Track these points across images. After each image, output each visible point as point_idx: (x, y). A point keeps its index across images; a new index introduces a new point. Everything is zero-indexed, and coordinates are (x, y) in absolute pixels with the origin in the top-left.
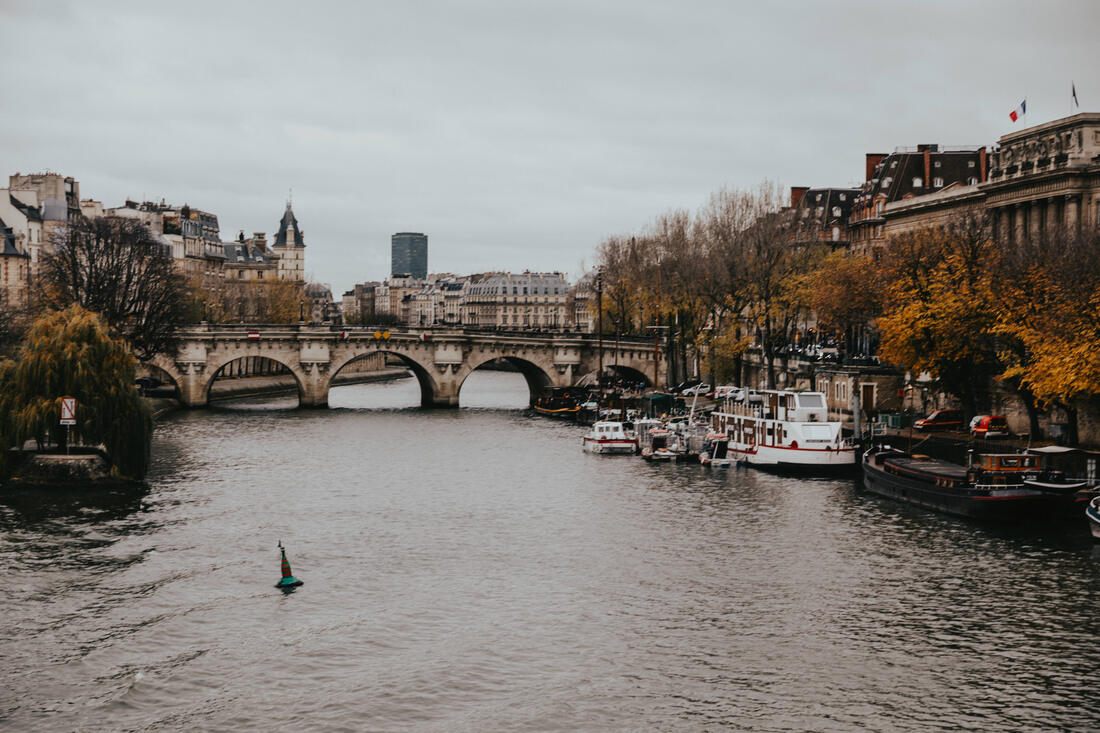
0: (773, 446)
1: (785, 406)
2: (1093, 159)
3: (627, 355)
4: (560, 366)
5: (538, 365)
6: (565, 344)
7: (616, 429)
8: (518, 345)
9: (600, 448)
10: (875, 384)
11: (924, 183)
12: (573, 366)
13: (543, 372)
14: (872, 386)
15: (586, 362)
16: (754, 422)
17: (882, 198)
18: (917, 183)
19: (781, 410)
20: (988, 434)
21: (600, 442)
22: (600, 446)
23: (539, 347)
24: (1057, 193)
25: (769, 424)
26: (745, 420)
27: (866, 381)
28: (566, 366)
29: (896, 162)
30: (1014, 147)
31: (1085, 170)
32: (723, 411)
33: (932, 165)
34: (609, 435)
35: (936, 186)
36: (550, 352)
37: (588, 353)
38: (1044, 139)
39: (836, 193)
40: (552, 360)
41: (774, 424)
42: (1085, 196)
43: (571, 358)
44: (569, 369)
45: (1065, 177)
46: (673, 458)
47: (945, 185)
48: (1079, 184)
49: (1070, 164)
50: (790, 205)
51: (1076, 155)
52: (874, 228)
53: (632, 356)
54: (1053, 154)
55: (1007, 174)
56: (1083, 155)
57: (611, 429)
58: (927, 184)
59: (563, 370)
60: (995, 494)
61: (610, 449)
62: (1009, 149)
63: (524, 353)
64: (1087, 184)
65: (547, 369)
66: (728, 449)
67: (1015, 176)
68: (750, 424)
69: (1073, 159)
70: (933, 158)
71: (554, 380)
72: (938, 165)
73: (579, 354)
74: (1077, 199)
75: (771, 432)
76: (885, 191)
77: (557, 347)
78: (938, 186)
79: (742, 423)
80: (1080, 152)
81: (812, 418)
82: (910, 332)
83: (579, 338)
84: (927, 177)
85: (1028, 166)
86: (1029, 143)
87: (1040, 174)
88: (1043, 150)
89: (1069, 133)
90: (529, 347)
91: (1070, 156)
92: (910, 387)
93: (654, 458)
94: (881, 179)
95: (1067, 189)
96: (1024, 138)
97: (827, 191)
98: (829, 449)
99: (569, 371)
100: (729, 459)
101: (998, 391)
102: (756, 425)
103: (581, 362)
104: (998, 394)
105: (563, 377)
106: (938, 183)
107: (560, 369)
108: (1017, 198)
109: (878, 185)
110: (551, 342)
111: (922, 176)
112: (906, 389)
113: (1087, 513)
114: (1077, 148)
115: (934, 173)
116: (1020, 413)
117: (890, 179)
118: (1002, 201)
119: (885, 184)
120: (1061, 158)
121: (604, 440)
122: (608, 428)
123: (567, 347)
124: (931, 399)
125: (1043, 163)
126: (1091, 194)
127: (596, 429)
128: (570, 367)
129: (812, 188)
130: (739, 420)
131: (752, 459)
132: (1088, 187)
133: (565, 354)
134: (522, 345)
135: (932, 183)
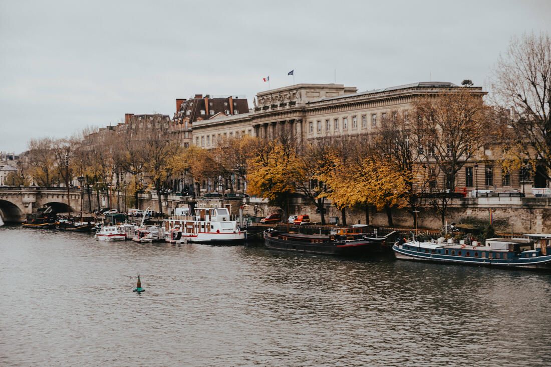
0: (205, 232)
1: (210, 215)
2: (306, 104)
3: (60, 197)
4: (26, 203)
5: (14, 203)
6: (28, 193)
7: (114, 230)
8: (4, 194)
9: (109, 239)
10: (230, 204)
11: (206, 113)
12: (33, 203)
13: (16, 207)
14: (229, 206)
15: (38, 201)
16: (194, 223)
17: (188, 119)
18: (203, 112)
19: (207, 217)
20: (302, 223)
21: (109, 236)
22: (109, 238)
23: (14, 194)
24: (291, 119)
25: (202, 223)
26: (187, 222)
27: (226, 203)
28: (29, 203)
29: (192, 103)
30: (265, 98)
31: (304, 108)
32: (171, 219)
33: (209, 104)
34: (113, 233)
35: (211, 114)
36: (20, 197)
37: (40, 196)
38: (281, 94)
39: (148, 116)
40: (21, 201)
41: (205, 223)
42: (304, 120)
43: (32, 199)
44: (31, 205)
45: (295, 111)
46: (150, 241)
47: (215, 114)
48: (301, 114)
49: (297, 106)
50: (124, 122)
51: (300, 102)
52: (184, 133)
53: (63, 197)
54: (287, 101)
55: (263, 109)
56: (302, 102)
57: (111, 230)
58: (207, 113)
59: (27, 205)
60: (347, 244)
61: (114, 239)
62: (263, 99)
63: (7, 198)
64: (304, 114)
65: (19, 205)
66: (181, 236)
67: (267, 111)
68: (191, 224)
69: (298, 103)
70: (209, 101)
71: (22, 210)
72: (211, 104)
73: (35, 198)
74: (301, 121)
75: (203, 227)
76: (188, 116)
77: (24, 194)
78: (212, 114)
79: (185, 223)
80: (301, 101)
81: (224, 219)
82: (263, 180)
83: (35, 189)
84: (207, 110)
85: (274, 106)
86: (274, 96)
87: (281, 110)
88: (281, 99)
89: (295, 92)
90: (9, 194)
91: (297, 102)
92: (246, 205)
93: (142, 241)
94: (186, 111)
95: (296, 116)
96: (271, 94)
97: (144, 116)
98: (235, 233)
99: (30, 206)
100: (182, 240)
101: (299, 205)
102: (195, 224)
103: (36, 201)
104: (298, 206)
105: (27, 209)
106: (212, 112)
107: (25, 205)
108: (270, 120)
109: (185, 114)
110: (21, 192)
111: (205, 109)
112: (244, 206)
113: (393, 248)
114: (299, 99)
115: (210, 108)
116: (311, 214)
117: (190, 111)
118: (262, 121)
119: (188, 113)
120: (292, 103)
121: (111, 235)
122: (110, 230)
123: (29, 194)
124: (260, 210)
125: (282, 105)
126: (306, 119)
127: (105, 230)
128: (31, 204)
129: (136, 114)
130: (183, 223)
131: (193, 239)
132: (305, 116)
133: (28, 197)
134: (6, 194)
135: (209, 113)
